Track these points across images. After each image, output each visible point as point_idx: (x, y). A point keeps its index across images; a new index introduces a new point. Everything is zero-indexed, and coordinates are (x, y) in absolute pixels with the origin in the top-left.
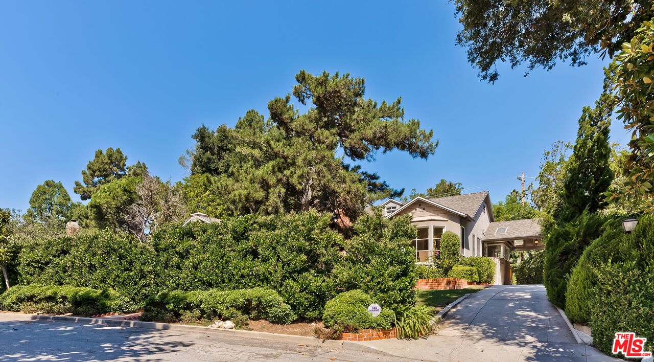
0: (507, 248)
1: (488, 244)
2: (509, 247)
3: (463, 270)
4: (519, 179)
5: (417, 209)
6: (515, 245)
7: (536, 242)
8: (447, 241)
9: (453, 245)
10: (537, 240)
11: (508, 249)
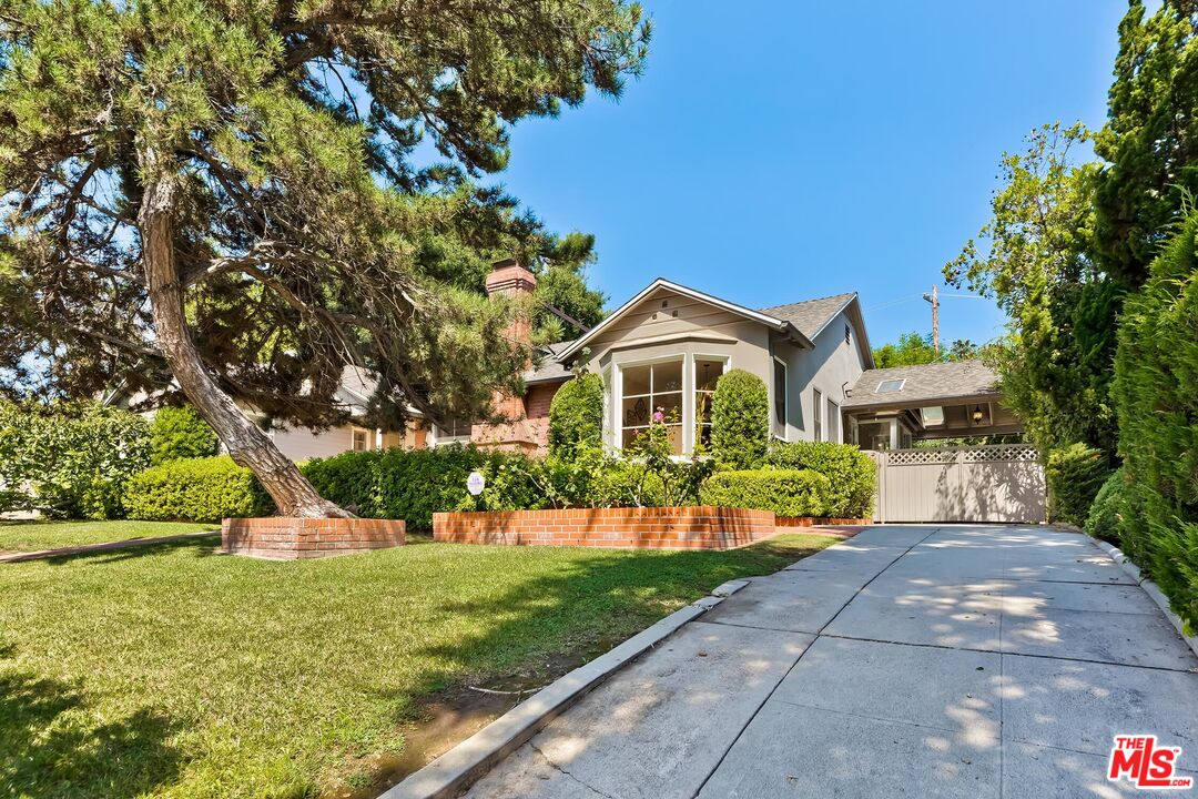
0: (907, 431)
1: (860, 418)
2: (911, 429)
3: (773, 480)
4: (927, 299)
5: (659, 314)
6: (925, 425)
7: (978, 415)
8: (730, 395)
9: (746, 406)
10: (978, 411)
11: (910, 433)
